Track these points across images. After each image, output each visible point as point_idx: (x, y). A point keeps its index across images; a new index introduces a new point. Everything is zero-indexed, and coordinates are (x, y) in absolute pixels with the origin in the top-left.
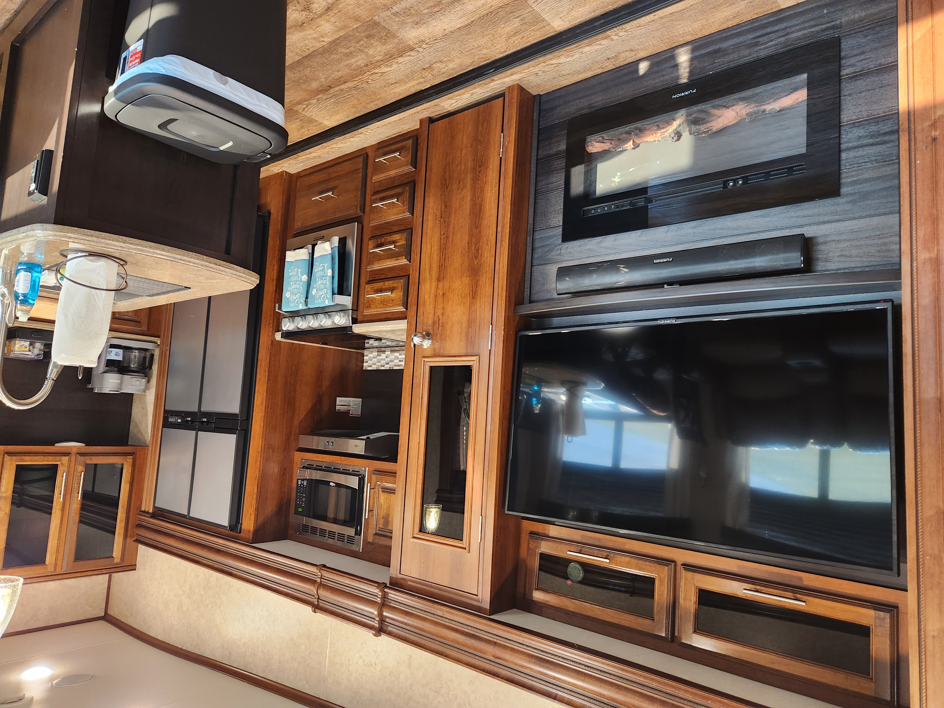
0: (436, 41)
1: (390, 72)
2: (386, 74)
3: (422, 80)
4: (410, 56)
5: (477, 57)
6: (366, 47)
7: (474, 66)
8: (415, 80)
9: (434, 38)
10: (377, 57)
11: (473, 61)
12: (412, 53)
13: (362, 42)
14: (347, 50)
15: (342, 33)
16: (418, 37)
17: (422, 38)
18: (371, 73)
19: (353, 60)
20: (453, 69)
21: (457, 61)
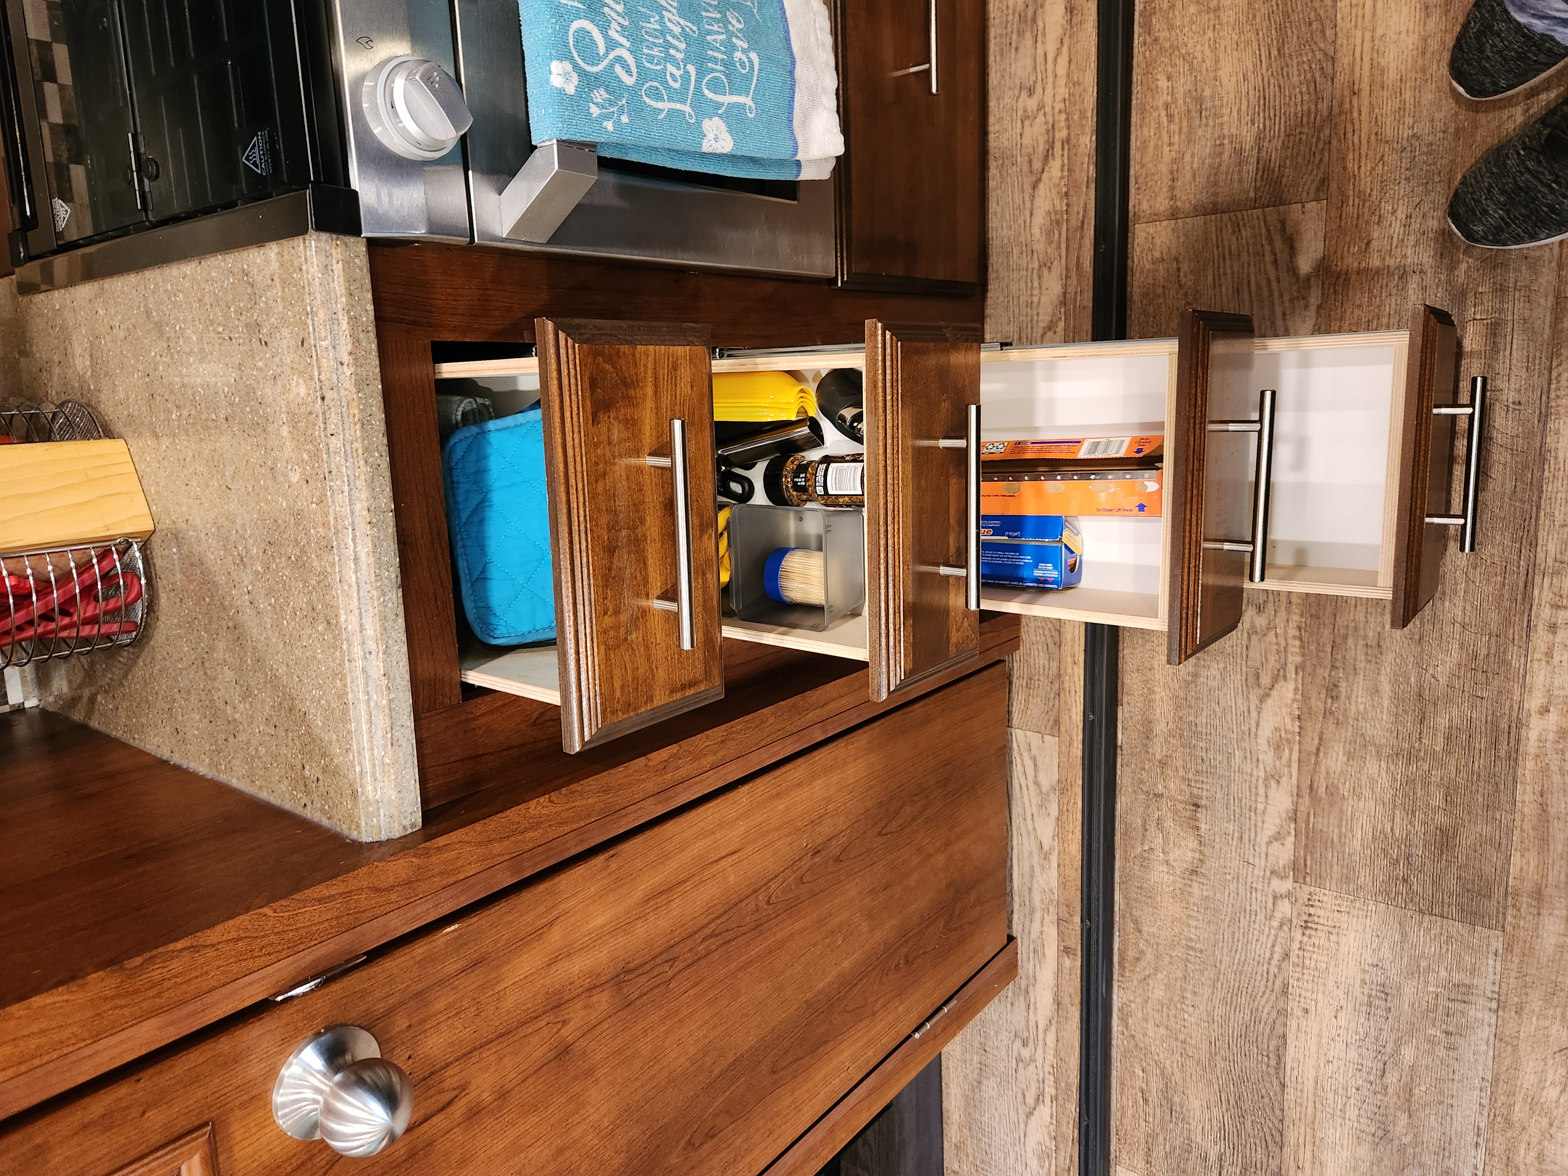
0: (1278, 949)
1: (1254, 714)
2: (1254, 701)
3: (1158, 750)
4: (1278, 837)
5: (1149, 956)
6: (1410, 781)
7: (1123, 917)
8: (1171, 734)
9: (1293, 959)
10: (1342, 758)
11: (1140, 931)
12: (1283, 853)
13: (1437, 799)
14: (1442, 721)
15: (1526, 796)
16: (1333, 938)
17: (1320, 937)
18: (1291, 669)
19: (1386, 689)
20: (1145, 861)
21: (1170, 908)
